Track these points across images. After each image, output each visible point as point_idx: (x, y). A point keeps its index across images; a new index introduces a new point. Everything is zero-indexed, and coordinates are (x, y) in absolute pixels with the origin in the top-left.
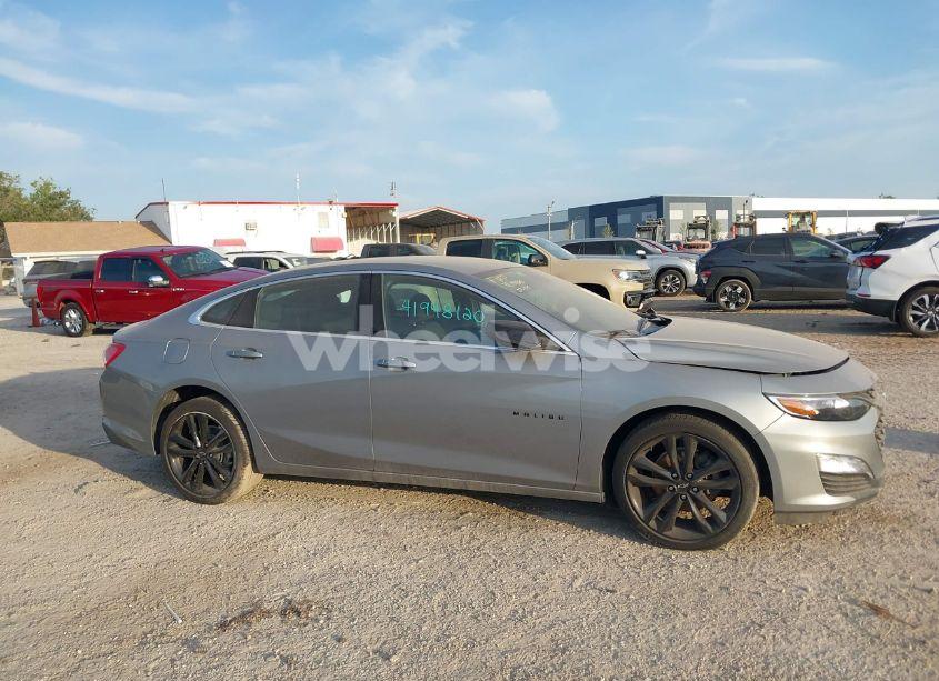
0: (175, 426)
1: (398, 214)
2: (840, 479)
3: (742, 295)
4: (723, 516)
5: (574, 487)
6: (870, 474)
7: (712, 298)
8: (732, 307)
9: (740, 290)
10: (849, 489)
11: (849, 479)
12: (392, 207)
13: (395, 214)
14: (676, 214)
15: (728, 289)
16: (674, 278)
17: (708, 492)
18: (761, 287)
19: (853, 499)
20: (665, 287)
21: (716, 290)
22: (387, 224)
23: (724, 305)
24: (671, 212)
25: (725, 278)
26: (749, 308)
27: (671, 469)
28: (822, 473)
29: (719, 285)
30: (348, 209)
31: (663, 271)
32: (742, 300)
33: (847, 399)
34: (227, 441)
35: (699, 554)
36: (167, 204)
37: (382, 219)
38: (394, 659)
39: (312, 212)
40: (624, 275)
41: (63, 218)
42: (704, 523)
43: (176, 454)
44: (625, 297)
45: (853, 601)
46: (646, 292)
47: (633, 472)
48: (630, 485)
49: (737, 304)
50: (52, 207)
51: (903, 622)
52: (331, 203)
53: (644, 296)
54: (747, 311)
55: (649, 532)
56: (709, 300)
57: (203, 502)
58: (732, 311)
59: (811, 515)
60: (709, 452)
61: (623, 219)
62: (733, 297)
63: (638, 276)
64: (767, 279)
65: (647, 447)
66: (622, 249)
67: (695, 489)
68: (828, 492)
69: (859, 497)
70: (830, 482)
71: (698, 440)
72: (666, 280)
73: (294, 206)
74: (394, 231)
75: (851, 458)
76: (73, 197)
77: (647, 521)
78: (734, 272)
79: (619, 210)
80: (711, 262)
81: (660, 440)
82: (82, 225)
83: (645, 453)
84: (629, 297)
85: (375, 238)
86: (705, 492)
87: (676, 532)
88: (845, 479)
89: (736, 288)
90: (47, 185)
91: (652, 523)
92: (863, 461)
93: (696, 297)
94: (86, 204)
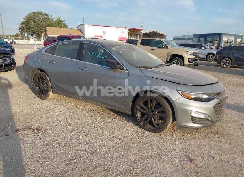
0: (37, 79)
1: (143, 32)
2: (198, 119)
3: (229, 63)
4: (161, 124)
5: (124, 109)
6: (210, 119)
7: (219, 63)
8: (225, 66)
9: (228, 61)
10: (201, 123)
11: (201, 120)
12: (141, 30)
13: (142, 32)
14: (225, 39)
15: (224, 61)
16: (212, 56)
17: (158, 116)
18: (235, 61)
19: (202, 126)
20: (209, 59)
21: (221, 61)
22: (139, 35)
23: (222, 66)
24: (223, 38)
25: (224, 58)
26: (230, 67)
27: (148, 108)
28: (191, 116)
29: (222, 59)
30: (130, 30)
31: (209, 54)
32: (228, 64)
33: (207, 95)
34: (47, 84)
35: (153, 134)
36: (84, 25)
37: (138, 33)
38: (48, 147)
39: (120, 30)
40: (189, 53)
41: (61, 27)
42: (155, 125)
43: (37, 86)
44: (188, 60)
45: (186, 156)
46: (196, 59)
47: (139, 107)
48: (137, 111)
49: (226, 66)
50: (59, 24)
51: (197, 166)
52: (125, 28)
53: (194, 60)
54: (230, 68)
55: (141, 125)
56: (218, 64)
57: (42, 99)
58: (224, 67)
59: (188, 129)
60: (159, 105)
61: (209, 39)
62: (226, 63)
63: (194, 54)
64: (237, 59)
65: (143, 101)
66: (199, 46)
67: (154, 115)
68: (193, 122)
69: (205, 126)
70: (194, 120)
71: (156, 101)
72: (209, 57)
73: (116, 28)
74: (141, 37)
75: (203, 113)
76: (64, 22)
77: (141, 122)
78: (227, 56)
79: (208, 36)
80: (221, 53)
81: (146, 99)
82: (65, 29)
83: (143, 102)
84: (190, 60)
85: (136, 38)
86: (157, 116)
87: (149, 126)
88: (199, 119)
89: (227, 61)
90: (60, 18)
91: (142, 122)
92: (207, 115)
93: (215, 62)
94: (67, 24)
